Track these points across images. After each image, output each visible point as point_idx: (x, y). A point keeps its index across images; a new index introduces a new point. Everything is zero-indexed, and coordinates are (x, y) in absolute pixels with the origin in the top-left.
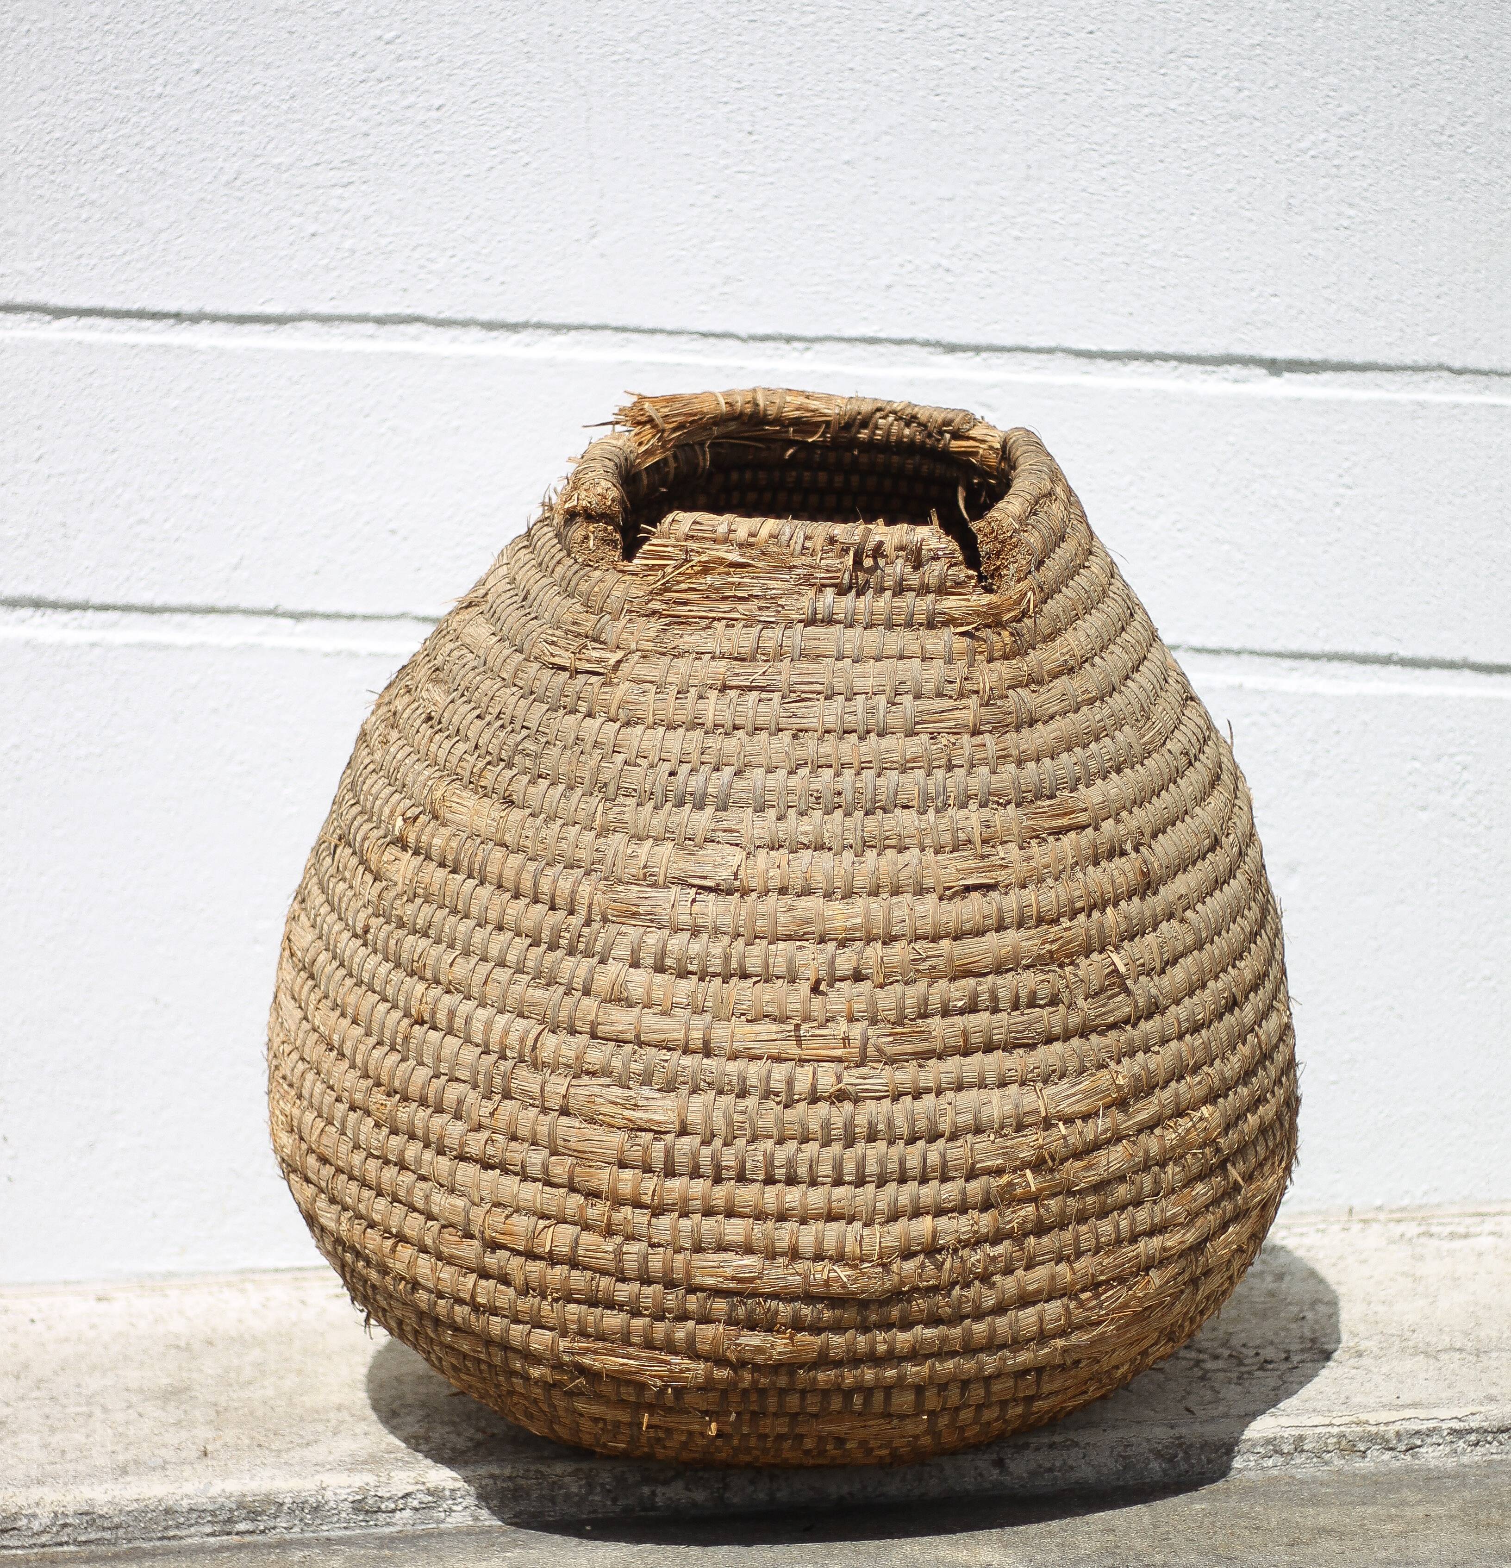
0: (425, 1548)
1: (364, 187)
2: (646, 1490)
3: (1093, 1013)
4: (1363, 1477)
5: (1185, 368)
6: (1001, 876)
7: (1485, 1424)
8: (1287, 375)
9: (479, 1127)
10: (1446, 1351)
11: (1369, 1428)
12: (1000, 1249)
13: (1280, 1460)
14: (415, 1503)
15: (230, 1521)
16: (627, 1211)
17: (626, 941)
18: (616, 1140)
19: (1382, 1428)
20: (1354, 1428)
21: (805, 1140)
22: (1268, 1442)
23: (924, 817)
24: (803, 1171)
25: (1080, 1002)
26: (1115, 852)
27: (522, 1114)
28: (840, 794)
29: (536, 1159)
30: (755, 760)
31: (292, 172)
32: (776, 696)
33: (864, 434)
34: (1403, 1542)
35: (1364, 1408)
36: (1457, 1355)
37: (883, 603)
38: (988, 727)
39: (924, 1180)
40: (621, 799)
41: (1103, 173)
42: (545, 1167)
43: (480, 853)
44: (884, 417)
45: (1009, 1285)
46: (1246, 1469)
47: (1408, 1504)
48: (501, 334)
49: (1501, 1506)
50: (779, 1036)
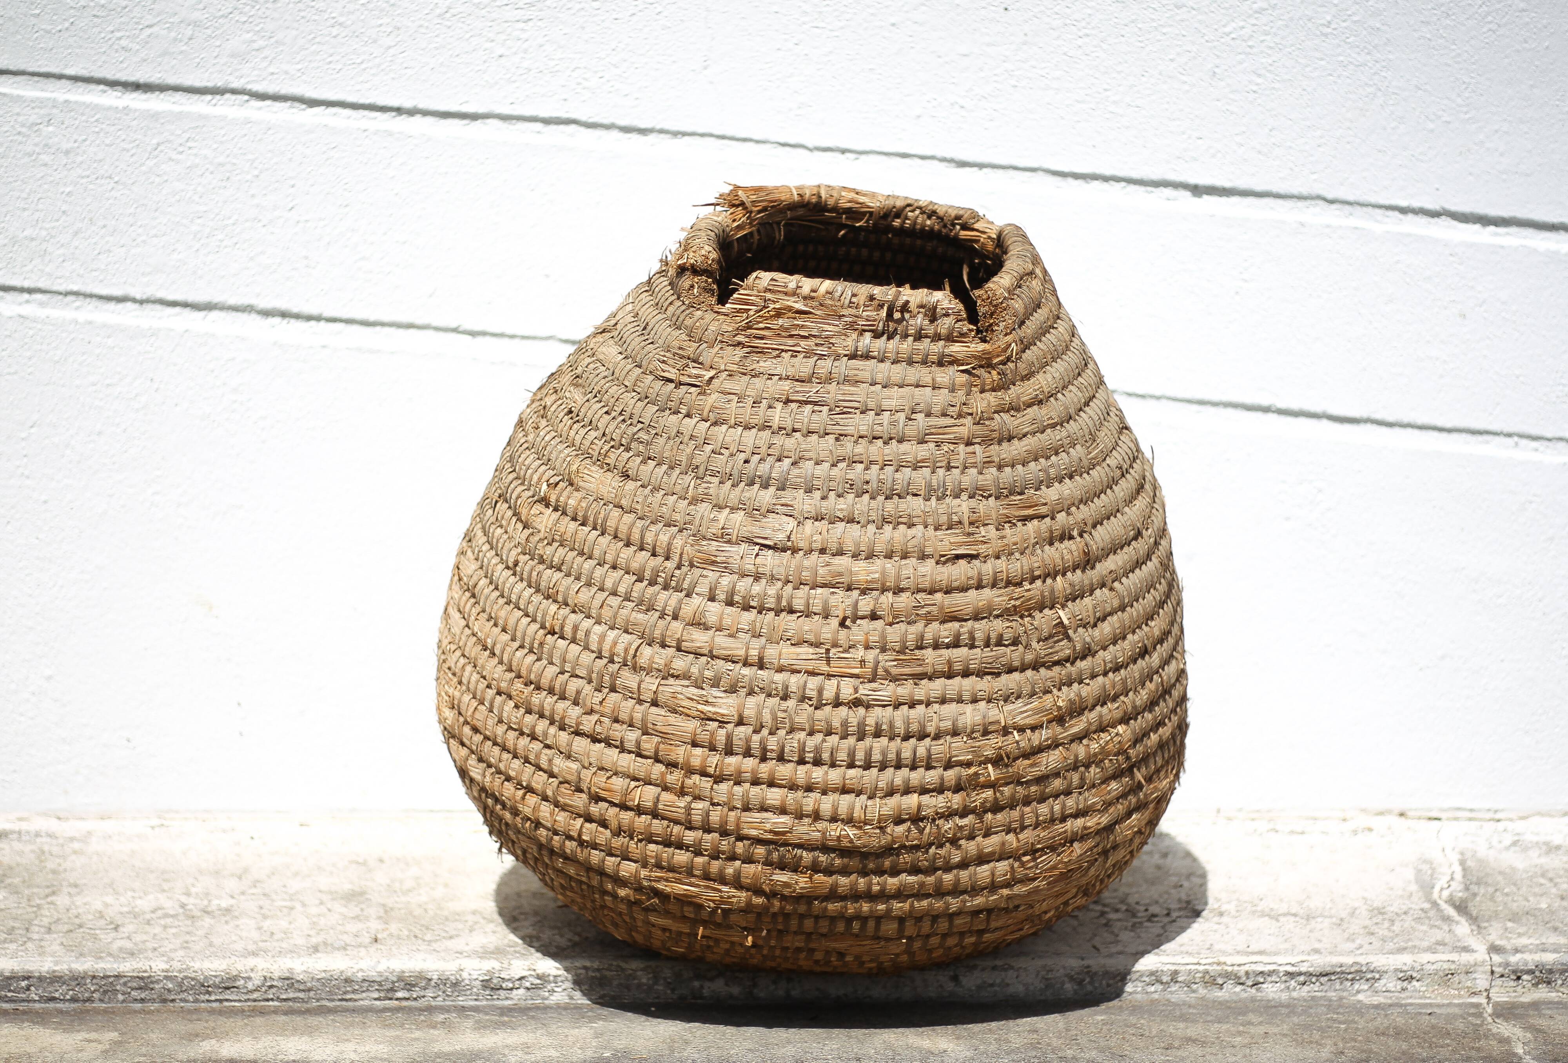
0: (533, 1017)
1: (540, 23)
2: (696, 984)
3: (1043, 653)
4: (1220, 1003)
5: (1133, 188)
6: (982, 549)
7: (1311, 969)
8: (1205, 197)
9: (591, 712)
10: (1285, 915)
11: (1226, 968)
12: (965, 821)
13: (1160, 987)
14: (528, 984)
15: (392, 990)
16: (696, 778)
17: (706, 581)
18: (691, 725)
19: (1236, 968)
20: (1215, 967)
21: (829, 733)
22: (1152, 973)
23: (928, 503)
24: (826, 756)
25: (1034, 644)
26: (1065, 536)
27: (624, 703)
28: (868, 482)
29: (632, 737)
30: (807, 455)
31: (487, 9)
32: (825, 409)
33: (897, 223)
34: (1248, 1051)
35: (1224, 953)
36: (1292, 919)
37: (907, 346)
38: (978, 440)
39: (913, 768)
40: (708, 478)
41: (1080, 42)
42: (638, 744)
43: (603, 512)
44: (913, 211)
45: (971, 847)
46: (1135, 992)
47: (1252, 1024)
48: (634, 136)
49: (1320, 1029)
50: (814, 657)
